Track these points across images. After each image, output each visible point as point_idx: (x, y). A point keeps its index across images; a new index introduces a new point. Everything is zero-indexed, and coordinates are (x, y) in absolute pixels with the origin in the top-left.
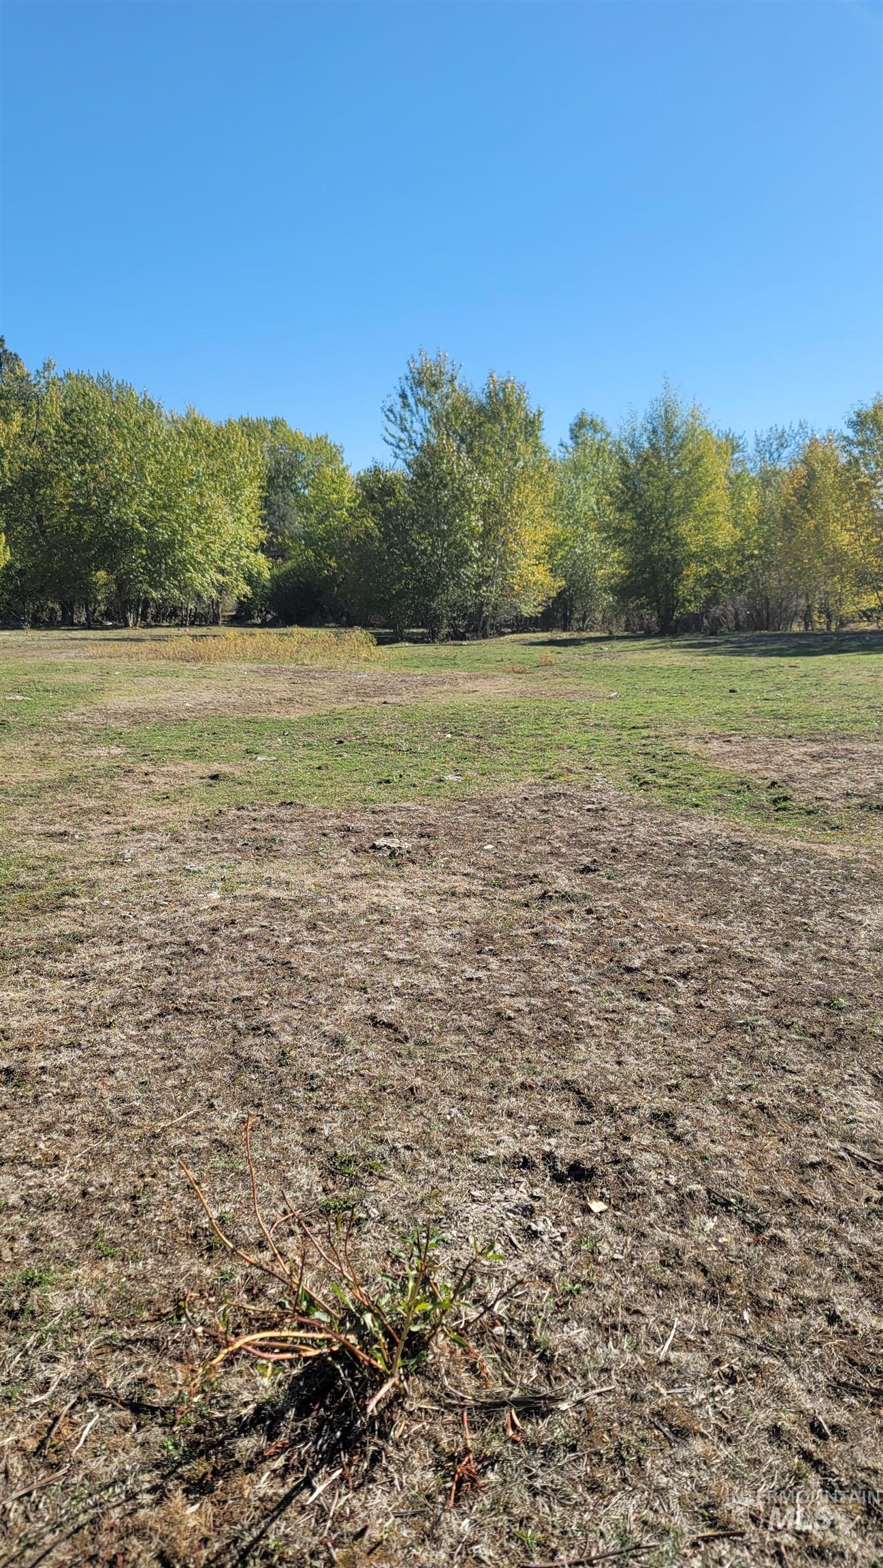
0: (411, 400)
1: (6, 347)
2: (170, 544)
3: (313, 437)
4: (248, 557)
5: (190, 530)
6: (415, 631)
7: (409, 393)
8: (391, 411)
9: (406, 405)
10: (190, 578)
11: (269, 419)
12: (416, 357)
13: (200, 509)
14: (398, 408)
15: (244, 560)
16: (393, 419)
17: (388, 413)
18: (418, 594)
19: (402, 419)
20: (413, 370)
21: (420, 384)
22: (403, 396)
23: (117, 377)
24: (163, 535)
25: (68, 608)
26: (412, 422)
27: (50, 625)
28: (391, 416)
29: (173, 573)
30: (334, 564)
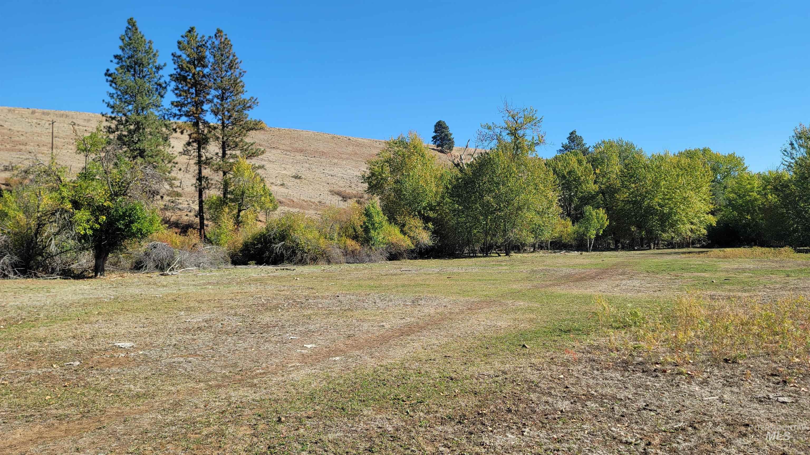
0: (796, 146)
1: (576, 134)
2: (670, 214)
3: (727, 155)
4: (704, 217)
5: (679, 207)
6: (802, 248)
7: (794, 142)
8: (785, 151)
9: (793, 148)
10: (679, 228)
11: (701, 148)
12: (798, 127)
13: (685, 198)
14: (789, 149)
15: (703, 218)
16: (787, 154)
17: (784, 152)
18: (805, 231)
19: (791, 154)
20: (797, 133)
21: (800, 138)
22: (792, 144)
23: (625, 140)
24: (666, 210)
25: (617, 242)
26: (796, 155)
27: (609, 249)
28: (786, 153)
29: (672, 225)
30: (749, 217)
